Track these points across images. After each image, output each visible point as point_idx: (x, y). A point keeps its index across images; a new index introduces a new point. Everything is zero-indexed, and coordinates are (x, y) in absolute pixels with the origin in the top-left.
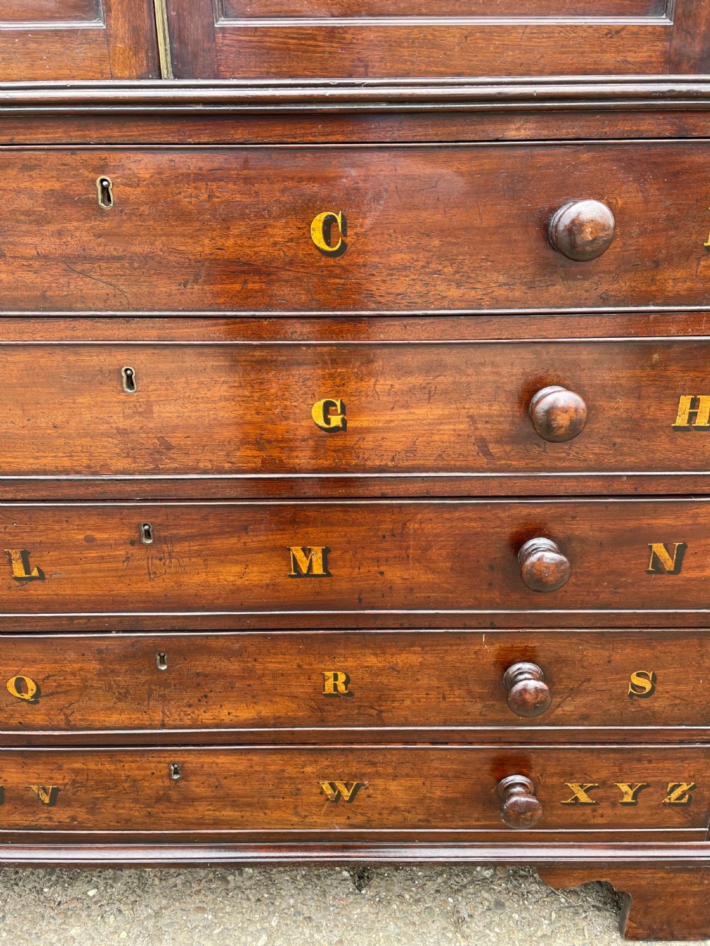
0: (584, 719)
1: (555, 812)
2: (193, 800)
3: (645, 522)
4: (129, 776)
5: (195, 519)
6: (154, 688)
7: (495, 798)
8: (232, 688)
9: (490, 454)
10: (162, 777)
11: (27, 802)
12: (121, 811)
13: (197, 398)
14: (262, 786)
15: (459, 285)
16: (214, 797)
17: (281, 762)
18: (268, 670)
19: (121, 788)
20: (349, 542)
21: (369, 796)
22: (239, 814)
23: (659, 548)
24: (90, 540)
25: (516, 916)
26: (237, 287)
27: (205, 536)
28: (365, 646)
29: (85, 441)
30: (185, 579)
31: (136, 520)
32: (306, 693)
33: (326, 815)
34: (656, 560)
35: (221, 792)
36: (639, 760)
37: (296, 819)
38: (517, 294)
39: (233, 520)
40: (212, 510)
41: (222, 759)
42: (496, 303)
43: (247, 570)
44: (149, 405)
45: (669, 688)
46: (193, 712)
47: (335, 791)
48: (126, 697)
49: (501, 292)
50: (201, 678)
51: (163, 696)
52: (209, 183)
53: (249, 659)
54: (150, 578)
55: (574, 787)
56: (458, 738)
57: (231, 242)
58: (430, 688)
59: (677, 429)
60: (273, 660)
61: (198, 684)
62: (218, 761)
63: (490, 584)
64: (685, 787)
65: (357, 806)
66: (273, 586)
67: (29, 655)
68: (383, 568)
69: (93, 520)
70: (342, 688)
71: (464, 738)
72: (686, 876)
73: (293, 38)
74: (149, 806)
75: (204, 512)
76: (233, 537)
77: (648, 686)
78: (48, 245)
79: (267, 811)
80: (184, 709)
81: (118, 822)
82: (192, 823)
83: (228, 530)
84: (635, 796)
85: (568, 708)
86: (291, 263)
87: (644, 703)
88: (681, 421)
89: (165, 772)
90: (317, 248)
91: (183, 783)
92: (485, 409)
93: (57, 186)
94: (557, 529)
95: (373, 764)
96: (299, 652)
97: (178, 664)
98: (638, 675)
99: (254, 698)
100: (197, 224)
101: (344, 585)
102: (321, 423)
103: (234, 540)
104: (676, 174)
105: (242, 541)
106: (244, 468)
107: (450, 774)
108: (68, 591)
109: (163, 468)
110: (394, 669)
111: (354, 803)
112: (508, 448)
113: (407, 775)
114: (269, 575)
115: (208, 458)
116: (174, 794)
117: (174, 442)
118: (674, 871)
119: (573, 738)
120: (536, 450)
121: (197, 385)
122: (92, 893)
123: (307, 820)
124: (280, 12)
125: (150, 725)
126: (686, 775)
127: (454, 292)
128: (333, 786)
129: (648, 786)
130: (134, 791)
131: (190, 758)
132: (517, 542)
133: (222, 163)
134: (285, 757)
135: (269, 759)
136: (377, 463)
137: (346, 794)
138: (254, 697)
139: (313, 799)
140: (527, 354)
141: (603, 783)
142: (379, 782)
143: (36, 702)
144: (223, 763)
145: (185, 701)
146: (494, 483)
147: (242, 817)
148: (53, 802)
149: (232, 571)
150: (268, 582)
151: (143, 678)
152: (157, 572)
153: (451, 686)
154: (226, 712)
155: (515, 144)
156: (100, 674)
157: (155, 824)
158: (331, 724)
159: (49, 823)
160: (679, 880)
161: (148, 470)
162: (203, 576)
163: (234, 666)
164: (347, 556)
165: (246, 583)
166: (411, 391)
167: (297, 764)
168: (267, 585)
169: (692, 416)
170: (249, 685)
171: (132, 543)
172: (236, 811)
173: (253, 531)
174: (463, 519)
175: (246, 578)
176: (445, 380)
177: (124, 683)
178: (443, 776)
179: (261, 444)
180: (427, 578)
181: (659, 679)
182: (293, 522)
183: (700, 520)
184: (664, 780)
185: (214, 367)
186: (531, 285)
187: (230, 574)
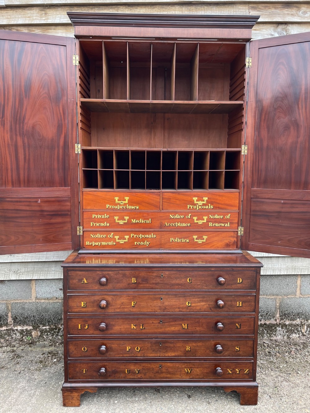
0: (229, 356)
1: (226, 375)
2: (163, 373)
3: (235, 320)
4: (152, 367)
5: (168, 319)
6: (159, 349)
7: (215, 372)
8: (171, 349)
9: (212, 310)
10: (158, 368)
11: (134, 373)
12: (150, 375)
14: (175, 370)
15: (206, 287)
16: (166, 372)
18: (177, 346)
19: (150, 370)
20: (191, 323)
21: (193, 372)
23: (237, 324)
24: (153, 322)
25: (220, 402)
27: (170, 322)
28: (193, 342)
29: (154, 308)
30: (166, 329)
31: (160, 319)
32: (183, 350)
33: (186, 376)
34: (237, 326)
35: (168, 371)
36: (239, 364)
37: (180, 377)
41: (168, 364)
42: (211, 289)
44: (164, 302)
45: (242, 350)
46: (165, 354)
48: (154, 351)
49: (212, 288)
50: (166, 347)
51: (160, 351)
52: (175, 275)
53: (175, 344)
57: (177, 281)
58: (203, 350)
59: (237, 306)
60: (178, 344)
61: (166, 349)
64: (247, 370)
66: (179, 330)
67: (140, 343)
68: (196, 328)
69: (154, 319)
70: (189, 349)
71: (209, 360)
72: (250, 389)
74: (155, 374)
75: (170, 318)
77: (239, 349)
78: (154, 282)
79: (175, 375)
81: (149, 377)
82: (162, 378)
83: (173, 321)
84: (239, 372)
85: (226, 353)
86: (184, 284)
87: (238, 352)
88: (238, 305)
89: (158, 366)
90: (188, 282)
91: (161, 369)
92: (211, 303)
93: (156, 275)
94: (222, 321)
95: (194, 365)
96: (183, 343)
97: (163, 345)
98: (237, 347)
99: (174, 351)
100: (173, 279)
101: (190, 331)
102: (187, 305)
103: (174, 323)
104: (233, 274)
106: (176, 312)
108: (148, 331)
109: (165, 312)
110: (197, 346)
111: (191, 373)
112: (214, 309)
113: (200, 368)
115: (171, 310)
116: (159, 371)
117: (167, 308)
118: (247, 388)
119: (227, 359)
120: (218, 309)
121: (171, 300)
122: (137, 399)
123: (182, 377)
125: (157, 356)
126: (247, 367)
127: (206, 288)
128: (187, 370)
129: (241, 370)
130: (153, 371)
131: (163, 364)
132: (216, 324)
133: (176, 272)
134: (179, 364)
135: (176, 364)
136: (195, 311)
137: (189, 371)
139: (183, 372)
140: (216, 296)
141: (233, 369)
142: (195, 369)
143: (139, 352)
145: (163, 352)
146: (212, 314)
147: (171, 376)
148: (138, 373)
151: (157, 347)
152: (162, 328)
153: (207, 349)
154: (170, 354)
155: (213, 271)
156: (151, 346)
157: (155, 378)
158: (187, 357)
159: (137, 378)
160: (249, 390)
161: (162, 312)
162: (169, 329)
163: (172, 345)
164: (191, 326)
166: (200, 300)
167: (181, 365)
169: (239, 305)
170: (174, 349)
171: (159, 323)
173: (177, 321)
174: (208, 320)
175: (175, 329)
176: (205, 299)
177: (154, 348)
178: (206, 368)
179: (179, 308)
180: (203, 329)
181: (240, 348)
182: (183, 320)
183: (242, 320)
184: (244, 368)
185: (173, 297)
186: (216, 287)
187: (173, 329)
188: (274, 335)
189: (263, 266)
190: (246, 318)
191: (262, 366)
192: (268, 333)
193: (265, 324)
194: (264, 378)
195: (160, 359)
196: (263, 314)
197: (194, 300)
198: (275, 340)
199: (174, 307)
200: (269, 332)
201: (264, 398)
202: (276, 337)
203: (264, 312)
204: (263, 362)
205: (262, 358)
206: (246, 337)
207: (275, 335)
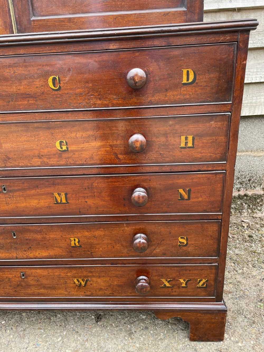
0: (164, 254)
1: (158, 290)
2: (30, 286)
3: (176, 181)
4: (7, 277)
5: (20, 184)
6: (12, 244)
7: (134, 285)
8: (39, 244)
9: (119, 158)
10: (19, 277)
12: (6, 290)
13: (17, 141)
14: (53, 281)
15: (100, 99)
16: (37, 285)
17: (59, 272)
18: (51, 237)
19: (5, 281)
20: (73, 191)
21: (91, 284)
22: (46, 291)
23: (181, 191)
25: (152, 332)
26: (26, 102)
27: (24, 189)
28: (84, 229)
30: (19, 205)
32: (65, 246)
33: (77, 291)
34: (181, 195)
35: (39, 283)
36: (186, 270)
37: (66, 293)
38: (120, 102)
39: (33, 184)
40: (25, 180)
41: (38, 271)
43: (40, 202)
44: (1, 144)
45: (193, 242)
46: (27, 253)
47: (79, 283)
48: (3, 248)
49: (115, 101)
50: (28, 241)
51: (16, 247)
52: (13, 68)
53: (44, 234)
54: (7, 205)
55: (164, 280)
56: (120, 262)
57: (22, 87)
58: (108, 244)
59: (182, 148)
60: (52, 234)
61: (27, 243)
62: (37, 271)
63: (124, 205)
64: (204, 281)
65: (87, 288)
66: (49, 207)
68: (86, 200)
70: (77, 244)
71: (123, 262)
72: (209, 315)
73: (57, 22)
74: (15, 288)
75: (23, 181)
76: (34, 190)
77: (185, 242)
79: (56, 290)
80: (23, 252)
81: (5, 294)
82: (30, 295)
83: (31, 187)
84: (186, 284)
85: (158, 250)
86: (43, 93)
87: (185, 248)
88: (183, 145)
89: (19, 275)
90: (51, 88)
91: (26, 280)
92: (115, 143)
94: (145, 184)
95: (91, 272)
96: (61, 231)
97: (20, 236)
98: (181, 238)
99: (45, 247)
100: (11, 82)
101: (74, 207)
102: (60, 149)
103: (34, 191)
104: (169, 59)
105: (37, 191)
106: (35, 165)
107: (119, 276)
109: (8, 166)
110: (95, 237)
112: (125, 156)
113: (104, 276)
114: (47, 203)
115: (22, 162)
116: (23, 284)
117: (10, 156)
118: (204, 313)
119: (161, 262)
120: (134, 157)
121: (16, 137)
122: (3, 322)
123: (70, 293)
124: (53, 14)
125: (12, 258)
126: (204, 276)
127: (99, 102)
128: (78, 280)
129: (190, 280)
130: (9, 282)
131: (28, 270)
133: (17, 61)
134: (60, 270)
135: (55, 270)
136: (80, 162)
137: (83, 283)
138: (47, 248)
139: (72, 285)
140: (127, 123)
141: (174, 279)
142: (94, 279)
144: (39, 272)
145: (24, 249)
146: (121, 169)
147: (48, 292)
149: (35, 202)
150: (47, 206)
151: (8, 241)
152: (9, 203)
153: (115, 243)
154: (38, 253)
157: (18, 295)
158: (75, 257)
160: (207, 317)
161: (3, 166)
162: (25, 204)
163: (39, 236)
164: (74, 196)
165: (40, 206)
166: (89, 137)
167: (65, 273)
168: (47, 207)
169: (186, 143)
170: (45, 243)
172: (45, 290)
173: (40, 188)
174: (112, 182)
175: (40, 204)
177: (2, 243)
178: (117, 277)
179: (40, 156)
180: (102, 203)
181: (189, 239)
182: (53, 184)
183: (194, 180)
184: (196, 278)
185: (21, 130)
186: (124, 99)
187: (34, 203)
188: (258, 210)
189: (257, 25)
190: (203, 176)
191: (238, 260)
192: (249, 208)
193: (246, 195)
194: (239, 282)
195: (19, 264)
196: (244, 180)
197: (73, 135)
198: (260, 218)
199: (28, 153)
200: (251, 206)
201: (238, 324)
202: (262, 213)
203: (245, 177)
204: (239, 252)
205: (238, 245)
206: (202, 218)
207: (260, 210)
